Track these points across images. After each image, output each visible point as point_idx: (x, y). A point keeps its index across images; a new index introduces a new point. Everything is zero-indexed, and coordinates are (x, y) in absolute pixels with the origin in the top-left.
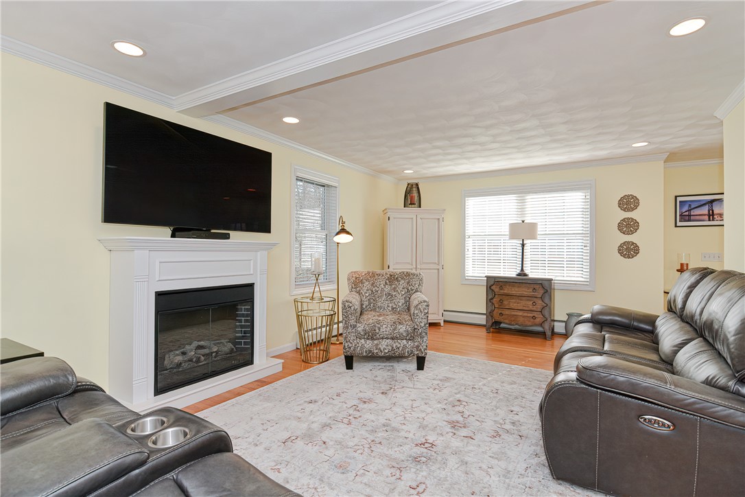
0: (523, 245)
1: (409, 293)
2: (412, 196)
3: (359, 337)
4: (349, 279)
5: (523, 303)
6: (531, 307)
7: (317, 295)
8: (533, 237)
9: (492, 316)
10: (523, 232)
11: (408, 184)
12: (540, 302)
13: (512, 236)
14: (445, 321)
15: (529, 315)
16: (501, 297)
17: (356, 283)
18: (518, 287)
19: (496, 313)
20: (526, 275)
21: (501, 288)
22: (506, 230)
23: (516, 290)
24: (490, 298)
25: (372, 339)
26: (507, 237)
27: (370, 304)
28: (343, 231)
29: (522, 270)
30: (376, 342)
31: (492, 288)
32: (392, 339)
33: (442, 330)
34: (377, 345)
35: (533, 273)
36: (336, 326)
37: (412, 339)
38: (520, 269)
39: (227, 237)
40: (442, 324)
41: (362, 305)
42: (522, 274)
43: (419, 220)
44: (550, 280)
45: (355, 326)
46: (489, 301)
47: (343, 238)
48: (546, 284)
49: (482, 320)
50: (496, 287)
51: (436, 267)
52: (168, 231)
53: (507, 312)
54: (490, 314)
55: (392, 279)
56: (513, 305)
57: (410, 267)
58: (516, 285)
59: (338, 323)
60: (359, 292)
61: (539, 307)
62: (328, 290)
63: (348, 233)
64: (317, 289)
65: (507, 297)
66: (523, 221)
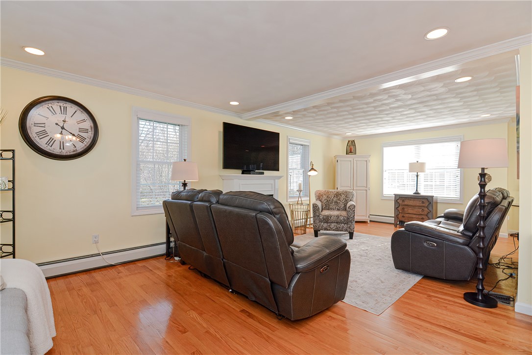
0: (417, 176)
1: (346, 202)
2: (351, 148)
3: (321, 221)
4: (315, 194)
5: (416, 210)
6: (421, 213)
7: (300, 202)
8: (423, 171)
9: (398, 218)
10: (417, 168)
11: (349, 141)
12: (426, 209)
13: (411, 170)
14: (370, 221)
15: (420, 217)
16: (403, 207)
17: (319, 197)
18: (414, 201)
19: (400, 216)
20: (418, 194)
21: (403, 201)
22: (408, 167)
23: (412, 202)
24: (396, 207)
25: (327, 223)
26: (408, 171)
27: (326, 207)
28: (312, 169)
29: (417, 190)
30: (329, 224)
31: (398, 201)
32: (337, 223)
33: (368, 225)
34: (329, 225)
35: (423, 192)
36: (309, 219)
37: (347, 223)
38: (416, 190)
39: (263, 173)
40: (369, 222)
41: (322, 207)
42: (417, 193)
43: (355, 162)
44: (432, 197)
45: (319, 216)
46: (396, 209)
47: (312, 173)
48: (430, 199)
49: (392, 220)
50: (401, 201)
51: (366, 189)
52: (240, 171)
53: (407, 215)
54: (396, 217)
55: (338, 195)
56: (410, 211)
57: (350, 189)
58: (412, 199)
59: (310, 218)
60: (320, 201)
61: (425, 213)
62: (305, 200)
63: (315, 170)
64: (300, 199)
65: (407, 207)
66: (417, 162)
